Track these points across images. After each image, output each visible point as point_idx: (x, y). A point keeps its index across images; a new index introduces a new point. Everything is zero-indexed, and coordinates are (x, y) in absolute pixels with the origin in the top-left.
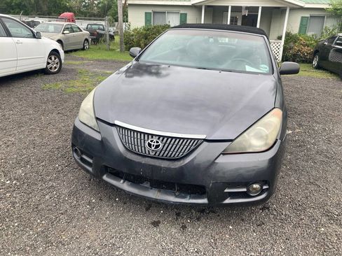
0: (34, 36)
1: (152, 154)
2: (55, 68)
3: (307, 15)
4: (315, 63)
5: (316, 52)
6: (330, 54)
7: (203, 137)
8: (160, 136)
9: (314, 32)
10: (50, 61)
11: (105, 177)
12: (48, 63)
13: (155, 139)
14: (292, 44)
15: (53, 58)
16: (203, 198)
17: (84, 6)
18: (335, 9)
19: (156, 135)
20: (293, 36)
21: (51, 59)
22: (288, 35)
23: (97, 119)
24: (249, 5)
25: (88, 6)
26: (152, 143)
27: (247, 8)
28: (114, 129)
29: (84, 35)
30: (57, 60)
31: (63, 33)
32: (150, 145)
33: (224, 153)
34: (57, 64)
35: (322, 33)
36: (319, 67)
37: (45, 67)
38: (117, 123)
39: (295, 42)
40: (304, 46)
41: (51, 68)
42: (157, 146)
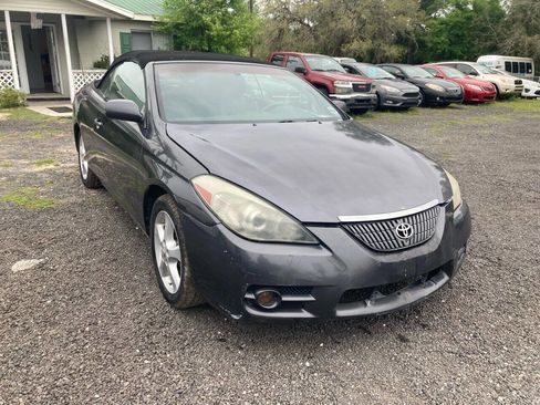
1: (407, 244)
3: (126, 30)
7: (436, 202)
13: (401, 223)
19: (400, 218)
23: (305, 224)
24: (42, 11)
26: (403, 230)
27: (39, 16)
32: (401, 233)
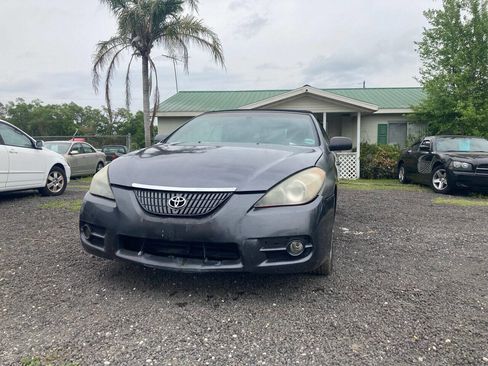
0: (33, 147)
2: (58, 187)
3: (384, 122)
4: (401, 176)
5: (401, 163)
6: (419, 166)
7: (233, 189)
8: (184, 193)
9: (397, 142)
10: (51, 178)
11: (118, 253)
12: (49, 181)
13: (179, 196)
14: (370, 156)
15: (56, 175)
16: (236, 263)
17: (99, 132)
18: (417, 114)
19: (180, 192)
20: (370, 146)
21: (52, 176)
22: (363, 146)
23: (112, 185)
25: (105, 130)
26: (175, 201)
28: (131, 193)
29: (97, 156)
30: (61, 178)
31: (70, 154)
32: (172, 203)
33: (256, 208)
34: (61, 182)
35: (406, 142)
36: (406, 181)
37: (44, 185)
38: (134, 185)
39: (374, 153)
40: (386, 157)
41: (52, 188)
42: (181, 204)
